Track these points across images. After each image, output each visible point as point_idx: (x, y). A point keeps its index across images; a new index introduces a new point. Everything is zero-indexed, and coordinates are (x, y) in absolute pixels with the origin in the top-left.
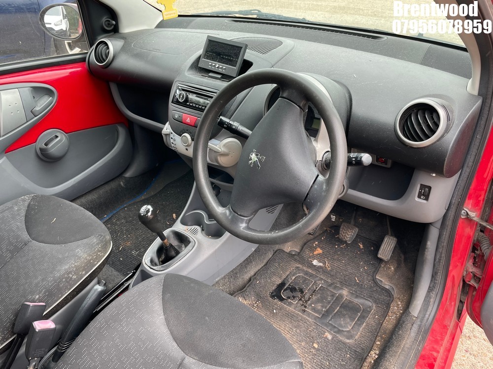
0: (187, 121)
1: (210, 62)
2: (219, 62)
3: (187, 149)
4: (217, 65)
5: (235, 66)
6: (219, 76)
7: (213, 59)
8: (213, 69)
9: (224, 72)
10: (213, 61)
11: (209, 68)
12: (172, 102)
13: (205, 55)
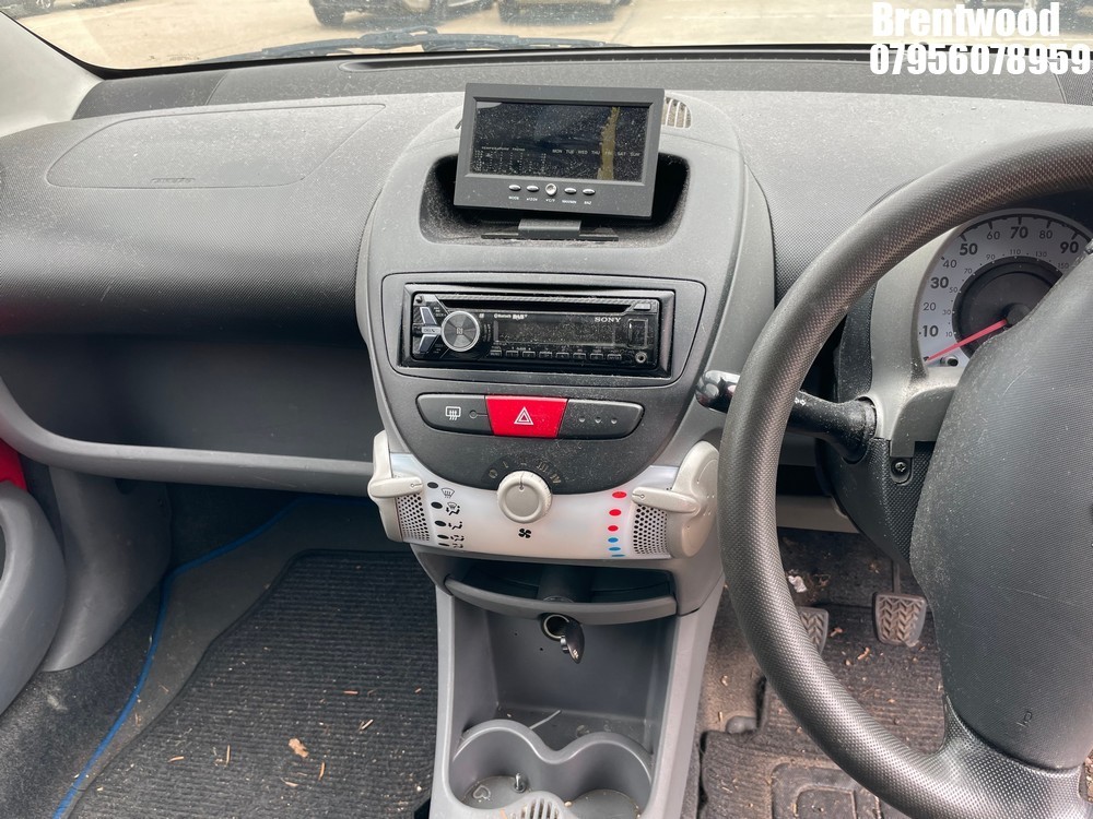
0: (518, 421)
1: (514, 181)
2: (550, 173)
3: (525, 534)
4: (551, 188)
5: (637, 177)
6: (575, 227)
7: (518, 168)
8: (532, 203)
9: (588, 206)
10: (519, 173)
11: (514, 202)
12: (401, 361)
13: (474, 158)
